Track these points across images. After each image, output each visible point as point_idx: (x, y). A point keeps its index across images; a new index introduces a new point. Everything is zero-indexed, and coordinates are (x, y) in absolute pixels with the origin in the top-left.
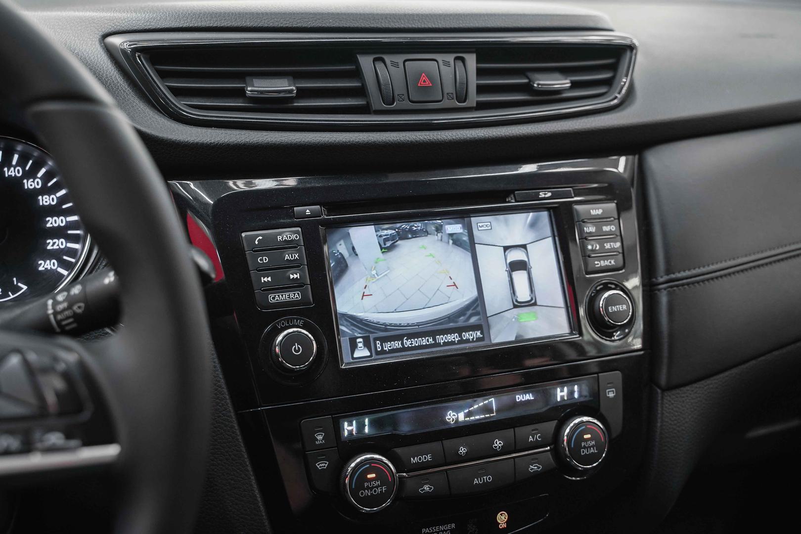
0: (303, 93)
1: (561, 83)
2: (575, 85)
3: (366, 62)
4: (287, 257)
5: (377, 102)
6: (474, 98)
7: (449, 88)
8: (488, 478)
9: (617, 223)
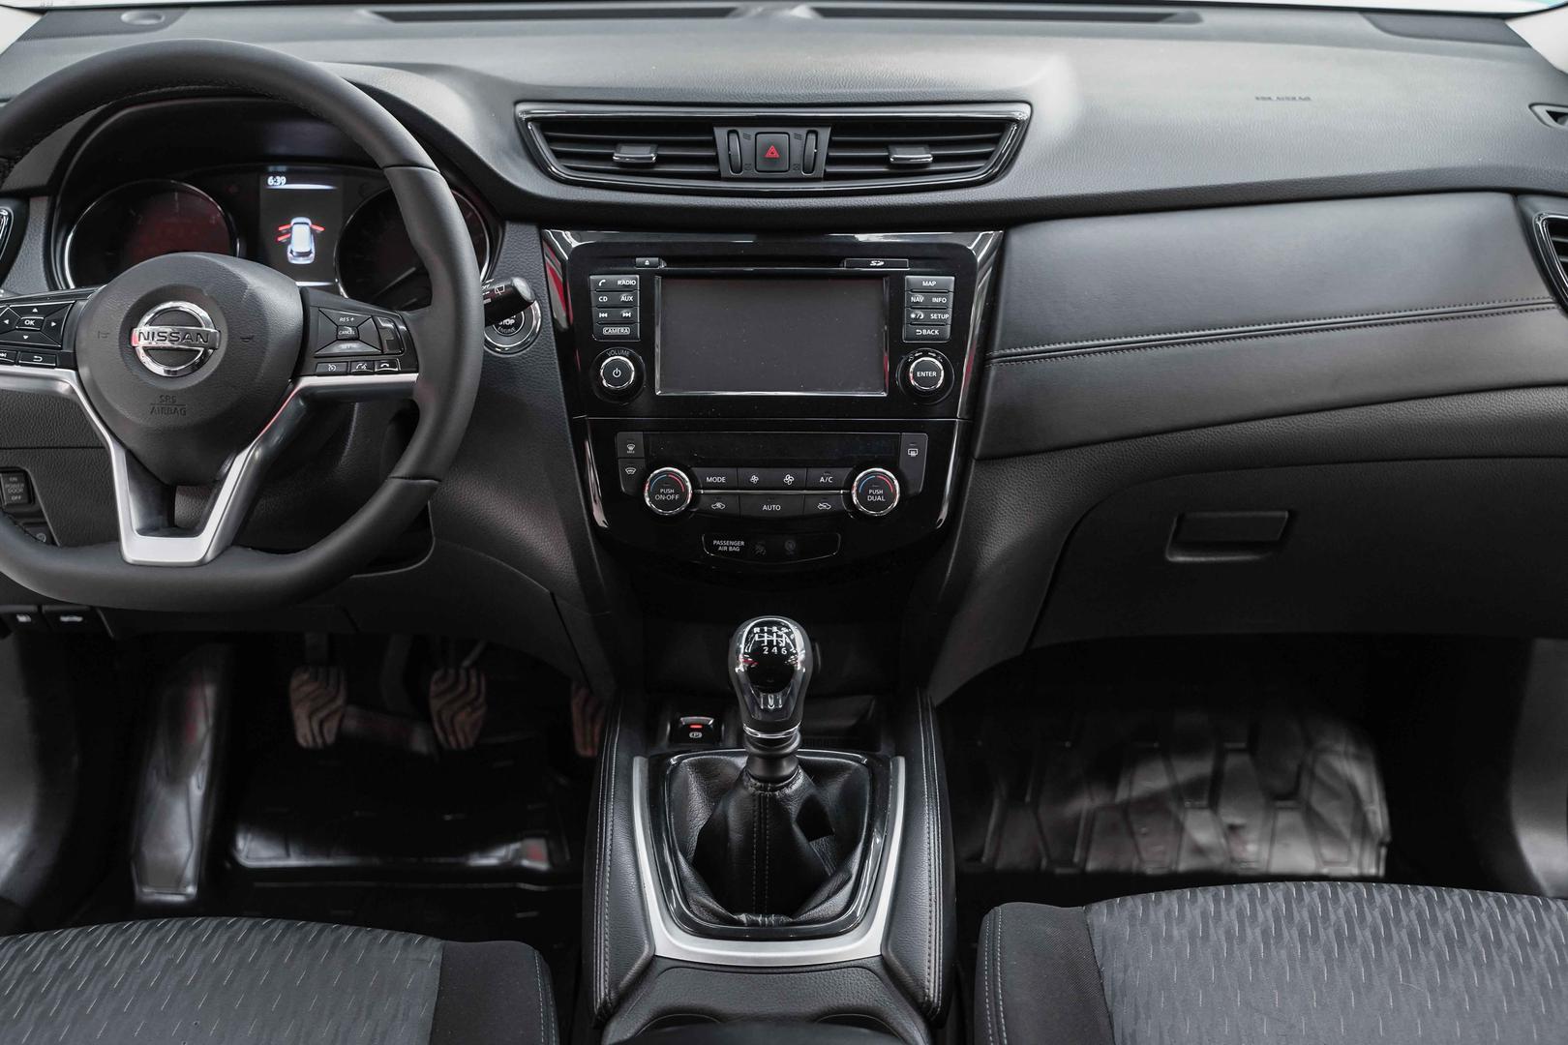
0: (661, 160)
1: (924, 156)
2: (937, 159)
3: (720, 133)
4: (623, 299)
5: (727, 171)
6: (822, 167)
7: (796, 158)
8: (777, 507)
9: (951, 295)
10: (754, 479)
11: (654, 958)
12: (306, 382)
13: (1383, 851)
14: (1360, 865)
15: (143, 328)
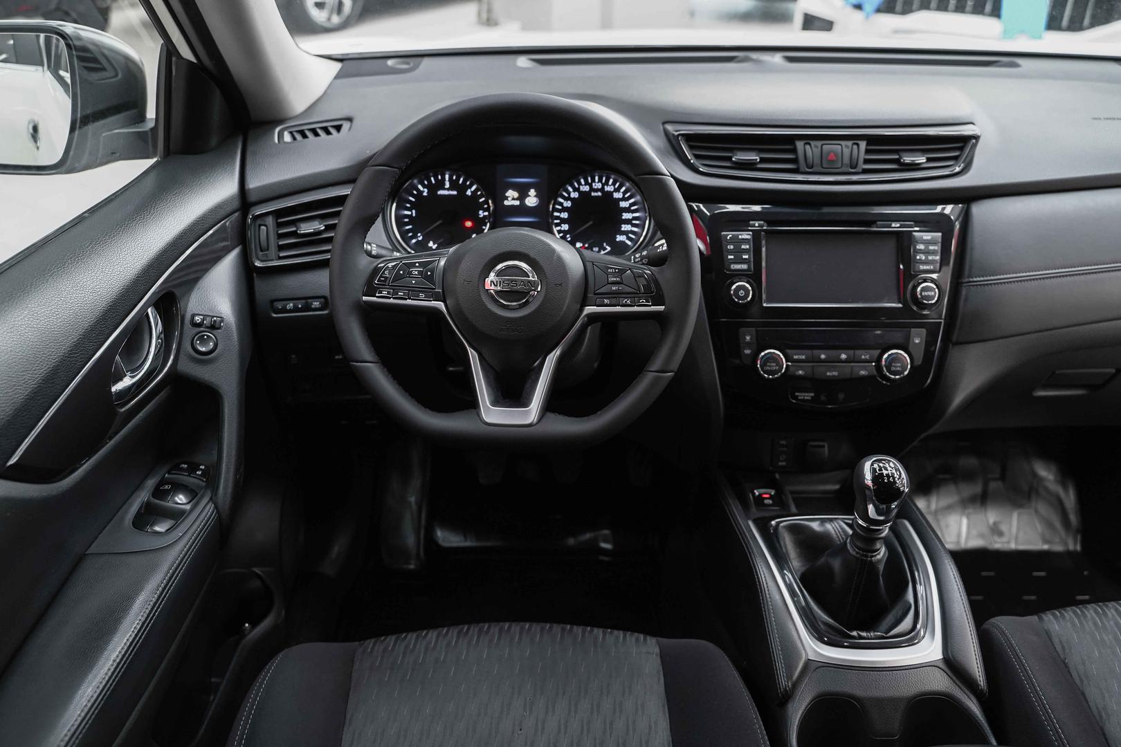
0: (763, 160)
1: (921, 160)
2: (929, 160)
3: (800, 145)
4: (743, 247)
5: (803, 167)
6: (861, 165)
7: (846, 160)
8: (835, 373)
9: (940, 245)
10: (823, 356)
11: (808, 662)
12: (589, 309)
13: (1079, 537)
14: (1066, 544)
15: (492, 276)
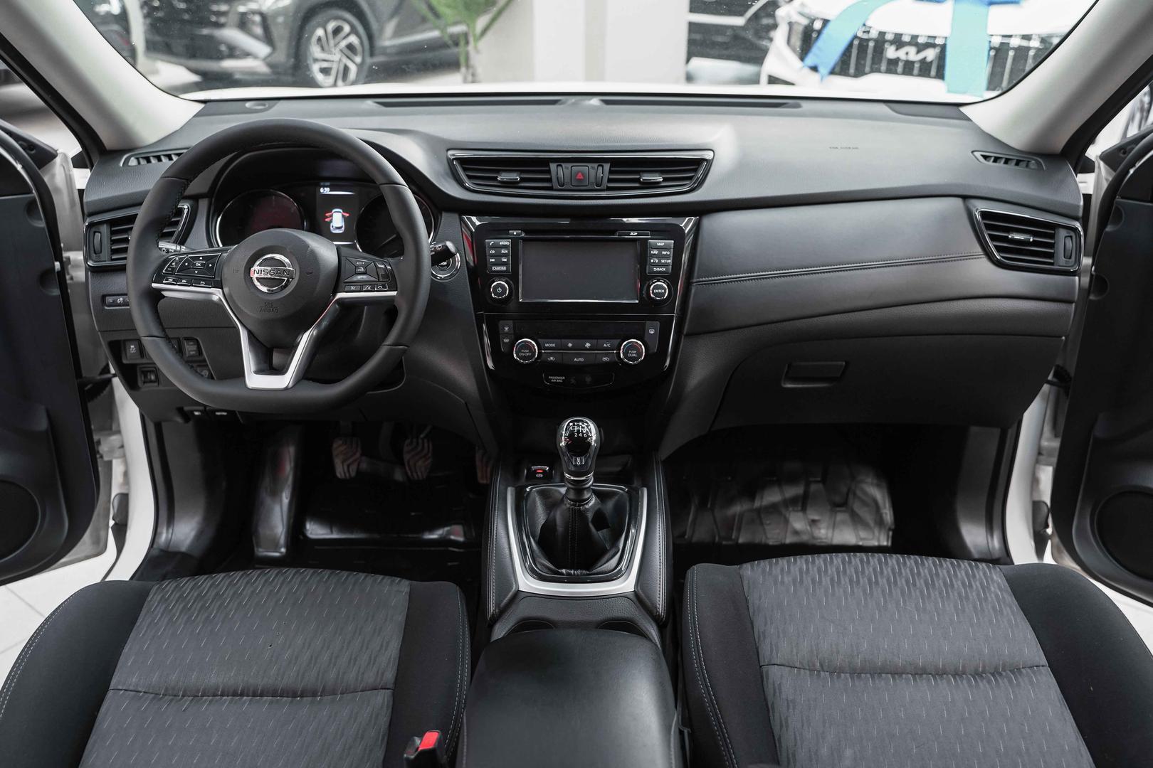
0: (523, 180)
1: (658, 178)
2: (665, 180)
3: (553, 166)
4: (503, 252)
5: (556, 186)
6: (605, 184)
7: (592, 179)
8: (582, 360)
9: (672, 250)
10: (570, 345)
11: (518, 591)
12: (340, 295)
13: (891, 533)
14: (879, 540)
15: (256, 267)
